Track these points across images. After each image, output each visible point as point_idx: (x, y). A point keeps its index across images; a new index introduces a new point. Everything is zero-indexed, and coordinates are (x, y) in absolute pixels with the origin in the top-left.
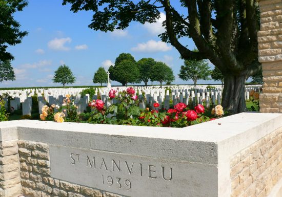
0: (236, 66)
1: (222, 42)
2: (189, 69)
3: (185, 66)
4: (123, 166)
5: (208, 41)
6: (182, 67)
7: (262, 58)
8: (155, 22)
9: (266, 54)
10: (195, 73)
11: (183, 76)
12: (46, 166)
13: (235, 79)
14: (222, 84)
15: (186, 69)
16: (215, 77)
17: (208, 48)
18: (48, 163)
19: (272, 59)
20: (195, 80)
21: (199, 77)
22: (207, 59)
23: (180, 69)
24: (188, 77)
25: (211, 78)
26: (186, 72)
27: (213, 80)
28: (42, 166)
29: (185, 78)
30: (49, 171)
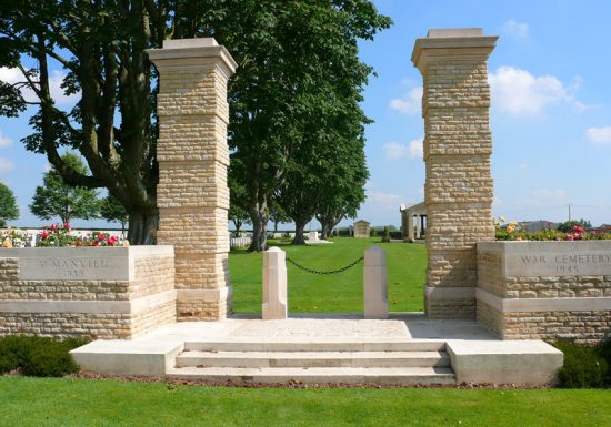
0: (147, 201)
1: (128, 168)
2: (54, 195)
3: (45, 188)
4: (79, 263)
5: (106, 160)
6: (39, 190)
7: (159, 205)
8: (17, 116)
9: (162, 202)
10: (67, 203)
11: (39, 208)
12: (16, 273)
13: (145, 219)
14: (123, 230)
15: (48, 194)
16: (108, 215)
17: (108, 173)
18: (18, 271)
19: (166, 205)
20: (65, 218)
21: (76, 214)
22: (103, 187)
23: (34, 193)
24: (51, 210)
25: (100, 216)
26: (47, 200)
27: (105, 220)
28: (11, 273)
29: (45, 214)
30: (18, 276)
